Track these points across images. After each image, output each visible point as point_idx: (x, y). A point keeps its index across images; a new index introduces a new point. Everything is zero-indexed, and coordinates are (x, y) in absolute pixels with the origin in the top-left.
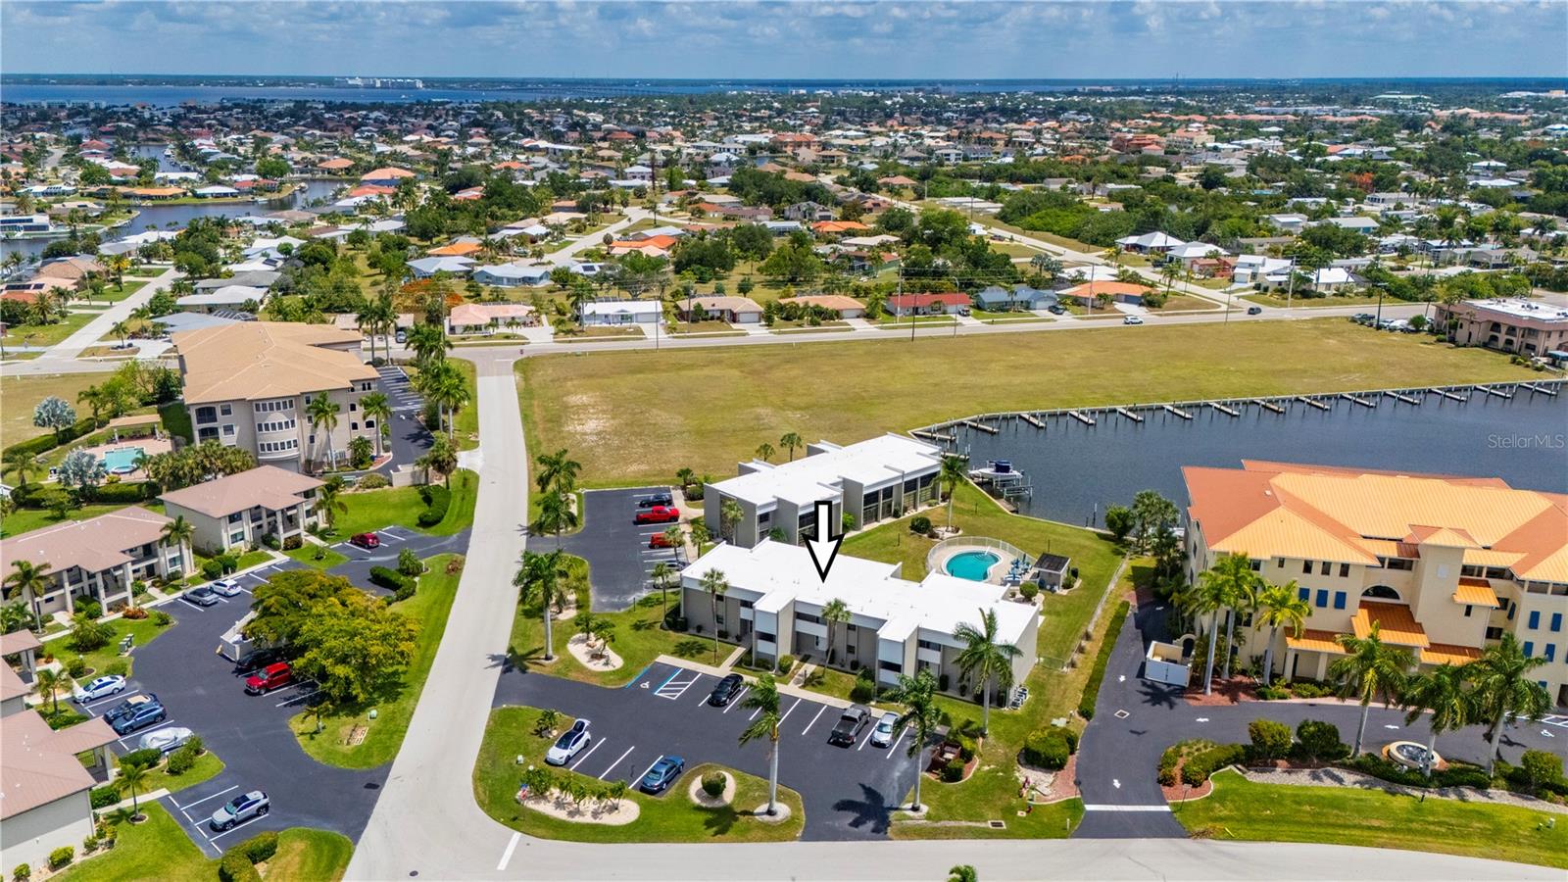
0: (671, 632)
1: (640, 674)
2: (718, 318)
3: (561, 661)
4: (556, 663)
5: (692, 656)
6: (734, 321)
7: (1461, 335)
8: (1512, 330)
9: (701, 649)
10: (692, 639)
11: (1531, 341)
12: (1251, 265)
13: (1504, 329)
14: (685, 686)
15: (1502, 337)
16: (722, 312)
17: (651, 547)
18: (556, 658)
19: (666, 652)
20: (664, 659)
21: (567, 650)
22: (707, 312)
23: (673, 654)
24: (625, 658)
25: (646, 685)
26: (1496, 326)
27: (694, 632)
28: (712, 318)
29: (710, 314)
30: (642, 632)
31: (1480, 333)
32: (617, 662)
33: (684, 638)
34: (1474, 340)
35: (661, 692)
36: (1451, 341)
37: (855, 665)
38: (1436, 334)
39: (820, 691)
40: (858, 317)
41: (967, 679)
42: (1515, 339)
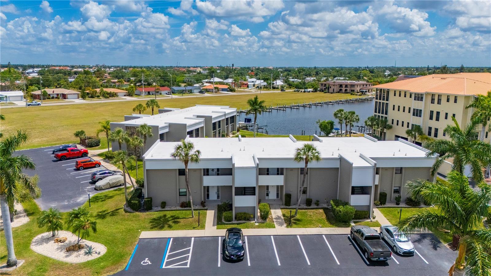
0: (137, 213)
1: (133, 252)
2: (56, 98)
3: (30, 264)
5: (170, 227)
6: (65, 98)
7: (331, 90)
8: (346, 86)
9: (176, 219)
10: (161, 214)
11: (353, 89)
12: (253, 82)
13: (344, 86)
14: (188, 252)
15: (344, 89)
16: (58, 95)
17: (78, 169)
19: (145, 229)
20: (146, 234)
21: (33, 252)
22: (49, 95)
23: (152, 228)
24: (106, 243)
25: (147, 261)
26: (341, 86)
27: (160, 209)
28: (53, 98)
29: (51, 96)
30: (109, 219)
31: (337, 89)
32: (100, 249)
33: (154, 214)
34: (335, 91)
35: (168, 264)
36: (328, 92)
37: (309, 203)
38: (323, 91)
39: (304, 226)
40: (125, 96)
41: (397, 191)
42: (348, 89)
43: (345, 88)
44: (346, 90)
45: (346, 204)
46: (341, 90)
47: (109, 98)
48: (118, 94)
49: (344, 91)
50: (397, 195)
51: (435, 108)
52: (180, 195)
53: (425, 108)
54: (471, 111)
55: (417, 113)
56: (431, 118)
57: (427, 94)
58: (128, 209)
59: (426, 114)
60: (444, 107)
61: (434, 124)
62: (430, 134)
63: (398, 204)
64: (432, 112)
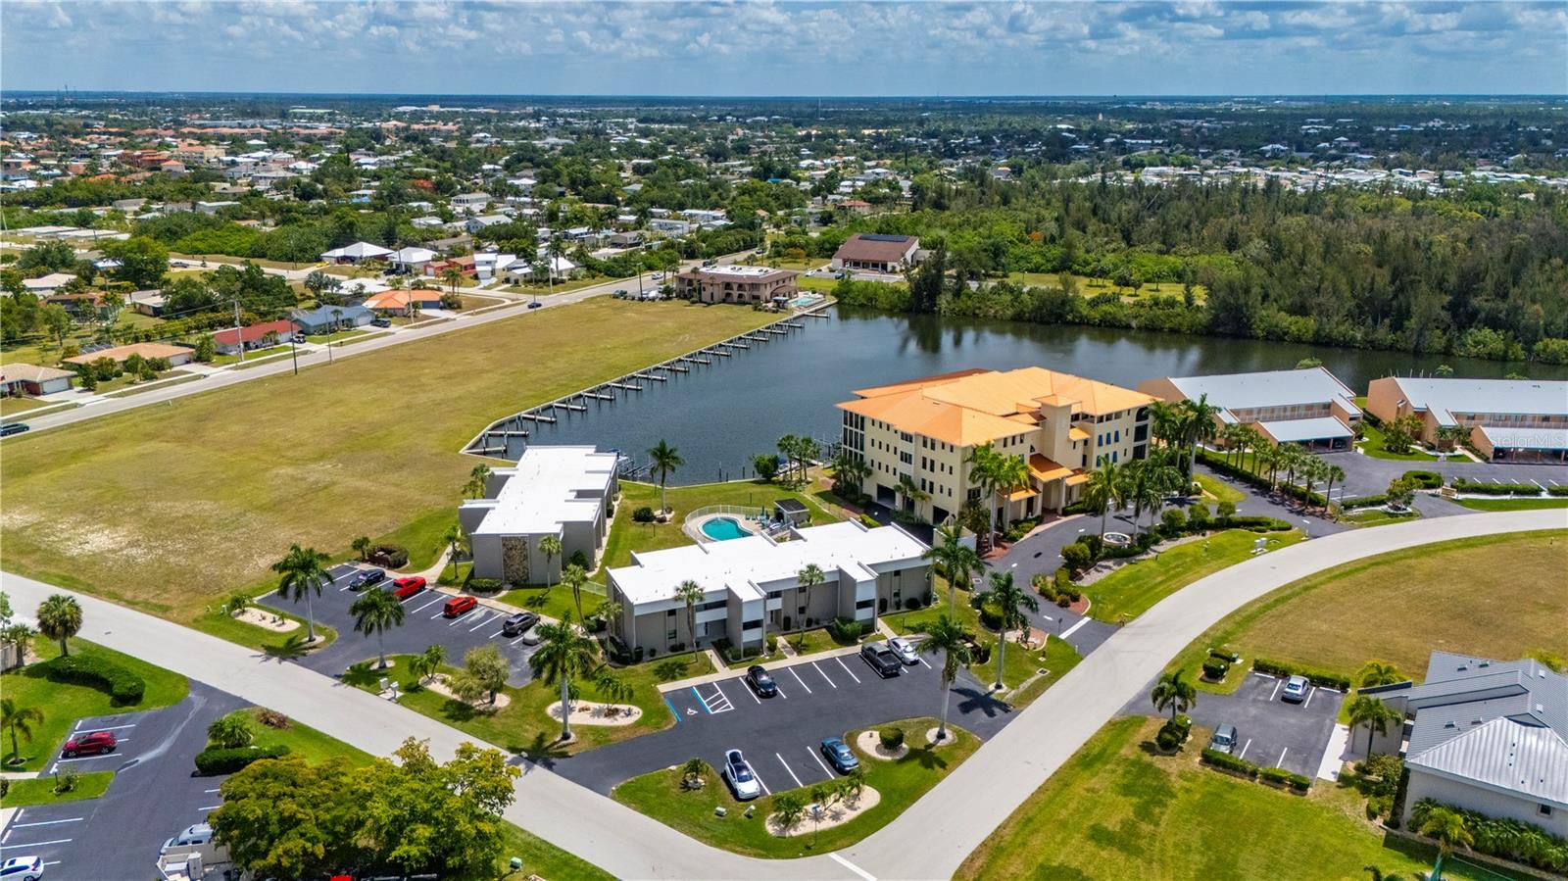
1: (670, 705)
2: (11, 395)
3: (581, 733)
4: (580, 736)
5: (682, 675)
6: (36, 394)
7: (706, 296)
8: (740, 286)
9: (680, 666)
10: (660, 662)
11: (756, 293)
12: (488, 263)
13: (735, 287)
14: (721, 695)
15: (735, 293)
16: (10, 385)
17: (451, 616)
18: (573, 733)
19: (657, 682)
20: (665, 687)
23: (664, 680)
24: (634, 703)
25: (691, 711)
26: (728, 286)
27: (652, 656)
28: (2, 395)
31: (719, 293)
32: (634, 709)
33: (650, 666)
34: (716, 298)
35: (713, 709)
36: (701, 301)
37: (809, 622)
38: (685, 297)
39: (815, 651)
40: (188, 362)
41: (897, 595)
42: (745, 293)
43: (738, 290)
44: (740, 296)
45: (851, 621)
46: (728, 296)
49: (735, 299)
50: (897, 599)
51: (928, 453)
52: (669, 638)
53: (916, 452)
54: (970, 467)
55: (906, 458)
56: (924, 467)
57: (917, 435)
58: (619, 664)
59: (917, 461)
60: (938, 456)
61: (927, 474)
62: (924, 488)
63: (898, 608)
64: (924, 459)
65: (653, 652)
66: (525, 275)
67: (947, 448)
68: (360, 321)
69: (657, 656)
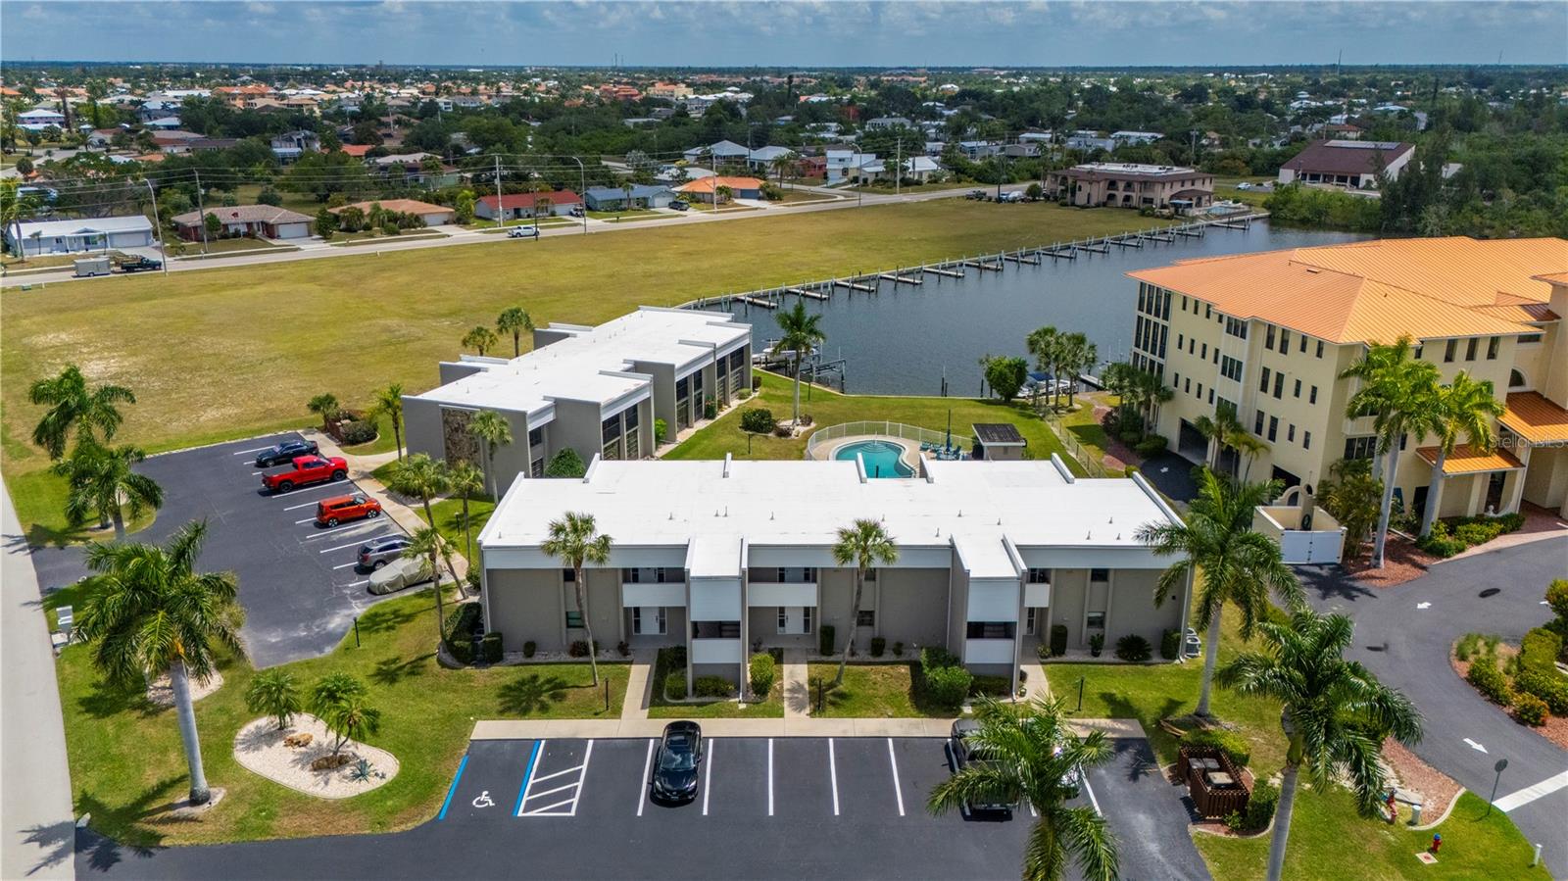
0: (468, 669)
1: (457, 774)
2: (246, 235)
3: (236, 798)
4: (225, 806)
5: (544, 710)
6: (272, 237)
7: (1081, 198)
8: (1129, 185)
9: (558, 690)
10: (526, 673)
11: (1148, 195)
13: (1121, 185)
14: (575, 776)
15: (1120, 194)
16: (249, 225)
18: (219, 795)
19: (485, 714)
20: (487, 729)
21: (239, 768)
23: (503, 713)
24: (396, 750)
25: (485, 799)
26: (1113, 183)
27: (520, 657)
28: (236, 235)
30: (403, 684)
31: (1099, 192)
32: (384, 764)
33: (505, 674)
34: (1093, 202)
35: (530, 806)
36: (1073, 204)
37: (877, 647)
38: (1056, 199)
40: (446, 223)
41: (1097, 622)
42: (1133, 195)
43: (1124, 190)
44: (1127, 198)
46: (1111, 197)
47: (399, 234)
48: (427, 219)
49: (1120, 201)
50: (1095, 631)
51: (1274, 360)
52: (568, 626)
53: (1250, 357)
55: (1232, 369)
56: (1264, 388)
57: (1257, 323)
58: (448, 658)
59: (1251, 376)
60: (1294, 365)
61: (1268, 403)
62: (1259, 430)
63: (1095, 654)
64: (1266, 372)
65: (530, 649)
66: (877, 174)
67: (1312, 348)
68: (658, 201)
69: (535, 659)
